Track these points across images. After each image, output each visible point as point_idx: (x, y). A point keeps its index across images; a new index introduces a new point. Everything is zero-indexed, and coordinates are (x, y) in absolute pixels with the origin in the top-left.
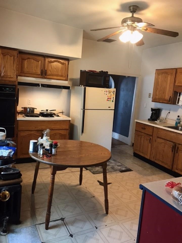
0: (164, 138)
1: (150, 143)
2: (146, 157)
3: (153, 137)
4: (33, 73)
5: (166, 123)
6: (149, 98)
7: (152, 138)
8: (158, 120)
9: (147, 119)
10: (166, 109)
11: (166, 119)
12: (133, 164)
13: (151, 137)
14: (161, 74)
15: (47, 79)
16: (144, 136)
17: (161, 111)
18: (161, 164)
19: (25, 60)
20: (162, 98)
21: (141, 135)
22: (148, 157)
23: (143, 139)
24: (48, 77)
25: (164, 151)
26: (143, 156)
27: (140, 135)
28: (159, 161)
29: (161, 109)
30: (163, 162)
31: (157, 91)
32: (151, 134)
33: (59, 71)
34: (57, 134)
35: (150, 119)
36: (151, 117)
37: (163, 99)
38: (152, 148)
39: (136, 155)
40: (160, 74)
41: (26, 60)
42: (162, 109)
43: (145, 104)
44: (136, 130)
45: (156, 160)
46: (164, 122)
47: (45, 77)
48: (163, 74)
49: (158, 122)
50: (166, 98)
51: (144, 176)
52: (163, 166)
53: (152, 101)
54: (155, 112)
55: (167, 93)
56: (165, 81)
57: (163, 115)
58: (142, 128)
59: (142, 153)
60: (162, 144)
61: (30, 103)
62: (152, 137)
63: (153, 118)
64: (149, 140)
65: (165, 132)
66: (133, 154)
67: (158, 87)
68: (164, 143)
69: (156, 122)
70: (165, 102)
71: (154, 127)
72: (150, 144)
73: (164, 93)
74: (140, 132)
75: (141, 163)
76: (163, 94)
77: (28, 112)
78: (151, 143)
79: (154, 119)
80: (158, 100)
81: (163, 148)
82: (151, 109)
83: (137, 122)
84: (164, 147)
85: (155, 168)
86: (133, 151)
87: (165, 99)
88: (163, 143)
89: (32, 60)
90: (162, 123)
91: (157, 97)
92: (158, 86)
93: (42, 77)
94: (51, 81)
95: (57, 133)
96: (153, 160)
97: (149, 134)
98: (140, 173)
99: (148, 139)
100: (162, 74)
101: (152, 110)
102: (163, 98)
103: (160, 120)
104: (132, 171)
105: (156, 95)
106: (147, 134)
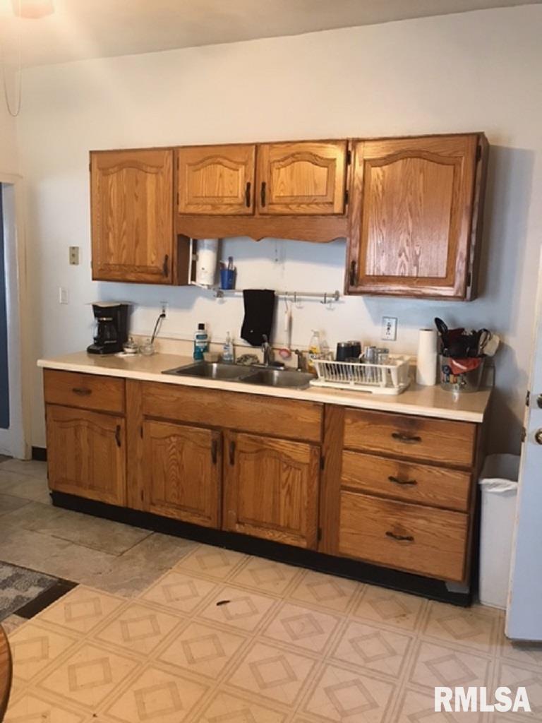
0: (173, 416)
1: (119, 444)
2: (110, 500)
3: (126, 422)
5: (157, 353)
6: (74, 266)
7: (123, 426)
8: (127, 350)
9: (86, 349)
10: (148, 304)
11: (155, 339)
12: (63, 547)
13: (121, 422)
14: (116, 169)
16: (89, 421)
17: (132, 311)
18: (177, 517)
20: (134, 265)
21: (76, 420)
22: (117, 500)
23: (84, 433)
25: (180, 465)
26: (96, 498)
27: (69, 421)
28: (168, 507)
29: (129, 304)
30: (180, 507)
31: (108, 237)
32: (118, 408)
35: (95, 348)
36: (99, 340)
37: (138, 267)
38: (129, 461)
39: (63, 501)
40: (111, 170)
42: (131, 306)
43: (60, 289)
44: (47, 404)
45: (152, 504)
46: (149, 352)
48: (124, 170)
49: (127, 355)
50: (149, 263)
51: (130, 596)
52: (185, 520)
53: (94, 279)
54: (110, 319)
55: (150, 242)
56: (137, 197)
57: (141, 324)
58: (75, 391)
59: (92, 487)
60: (167, 440)
62: (123, 420)
63: (106, 342)
64: (113, 436)
65: (177, 394)
66: (47, 500)
67: (110, 222)
68: (179, 436)
69: (121, 355)
70: (149, 277)
71: (124, 379)
72: (118, 449)
73: (137, 242)
74: (66, 406)
75: (95, 528)
76: (136, 246)
78: (123, 443)
79: (110, 344)
80: (117, 274)
81: (174, 454)
82: (91, 307)
83: (46, 370)
84: (181, 453)
85: (156, 535)
86: (50, 489)
87: (146, 266)
88: (174, 436)
90: (146, 356)
91: (112, 261)
92: (110, 218)
96: (138, 506)
97: (107, 408)
98: (111, 585)
99: (110, 431)
100: (121, 169)
101: (98, 311)
102: (137, 264)
103: (134, 348)
104: (74, 585)
105: (108, 253)
106: (100, 412)
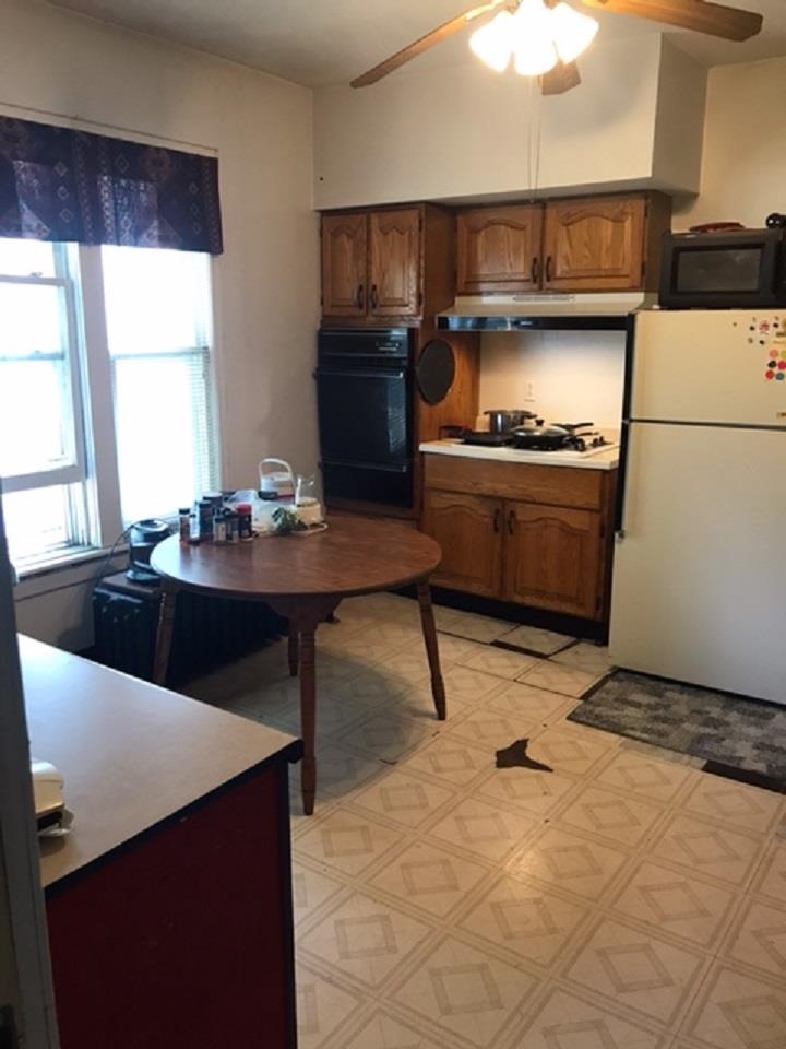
4: (506, 277)
15: (559, 296)
19: (479, 231)
24: (557, 285)
33: (604, 249)
34: (550, 522)
41: (483, 233)
47: (547, 285)
61: (530, 394)
77: (500, 428)
89: (503, 227)
93: (536, 286)
94: (571, 301)
95: (552, 519)
